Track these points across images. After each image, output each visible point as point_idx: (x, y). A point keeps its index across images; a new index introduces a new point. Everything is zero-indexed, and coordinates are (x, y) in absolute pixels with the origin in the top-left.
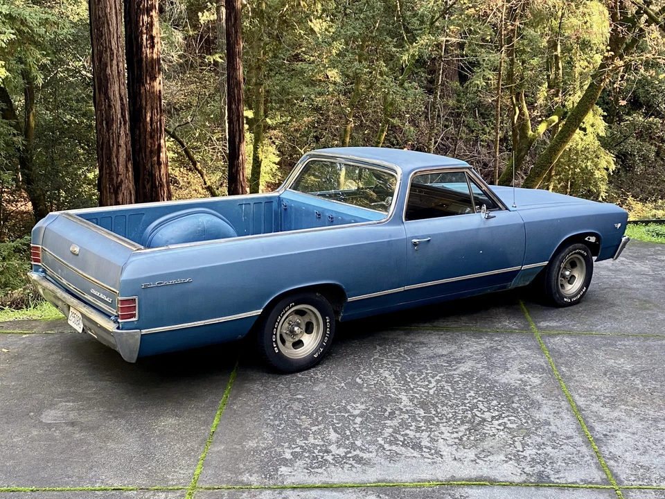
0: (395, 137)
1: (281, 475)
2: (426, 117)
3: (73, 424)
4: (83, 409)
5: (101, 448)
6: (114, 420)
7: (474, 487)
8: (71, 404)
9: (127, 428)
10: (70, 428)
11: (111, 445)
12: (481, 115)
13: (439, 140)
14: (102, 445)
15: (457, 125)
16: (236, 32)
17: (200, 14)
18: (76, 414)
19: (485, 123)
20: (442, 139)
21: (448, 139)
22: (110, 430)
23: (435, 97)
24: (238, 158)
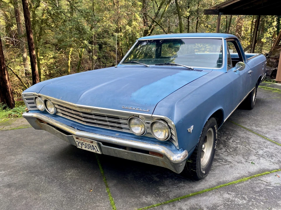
0: (81, 66)
1: (164, 192)
2: (90, 60)
3: (9, 186)
4: (13, 174)
5: (36, 199)
6: (36, 178)
7: (266, 176)
8: (3, 172)
9: (48, 181)
10: (8, 189)
11: (42, 195)
12: (106, 58)
13: (95, 66)
14: (36, 197)
15: (99, 62)
16: (30, 27)
17: (11, 28)
18: (9, 178)
19: (107, 61)
20: (96, 66)
21: (97, 66)
22: (37, 185)
23: (93, 53)
24: (35, 71)
